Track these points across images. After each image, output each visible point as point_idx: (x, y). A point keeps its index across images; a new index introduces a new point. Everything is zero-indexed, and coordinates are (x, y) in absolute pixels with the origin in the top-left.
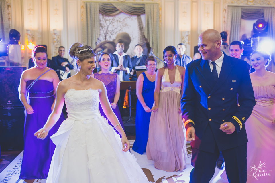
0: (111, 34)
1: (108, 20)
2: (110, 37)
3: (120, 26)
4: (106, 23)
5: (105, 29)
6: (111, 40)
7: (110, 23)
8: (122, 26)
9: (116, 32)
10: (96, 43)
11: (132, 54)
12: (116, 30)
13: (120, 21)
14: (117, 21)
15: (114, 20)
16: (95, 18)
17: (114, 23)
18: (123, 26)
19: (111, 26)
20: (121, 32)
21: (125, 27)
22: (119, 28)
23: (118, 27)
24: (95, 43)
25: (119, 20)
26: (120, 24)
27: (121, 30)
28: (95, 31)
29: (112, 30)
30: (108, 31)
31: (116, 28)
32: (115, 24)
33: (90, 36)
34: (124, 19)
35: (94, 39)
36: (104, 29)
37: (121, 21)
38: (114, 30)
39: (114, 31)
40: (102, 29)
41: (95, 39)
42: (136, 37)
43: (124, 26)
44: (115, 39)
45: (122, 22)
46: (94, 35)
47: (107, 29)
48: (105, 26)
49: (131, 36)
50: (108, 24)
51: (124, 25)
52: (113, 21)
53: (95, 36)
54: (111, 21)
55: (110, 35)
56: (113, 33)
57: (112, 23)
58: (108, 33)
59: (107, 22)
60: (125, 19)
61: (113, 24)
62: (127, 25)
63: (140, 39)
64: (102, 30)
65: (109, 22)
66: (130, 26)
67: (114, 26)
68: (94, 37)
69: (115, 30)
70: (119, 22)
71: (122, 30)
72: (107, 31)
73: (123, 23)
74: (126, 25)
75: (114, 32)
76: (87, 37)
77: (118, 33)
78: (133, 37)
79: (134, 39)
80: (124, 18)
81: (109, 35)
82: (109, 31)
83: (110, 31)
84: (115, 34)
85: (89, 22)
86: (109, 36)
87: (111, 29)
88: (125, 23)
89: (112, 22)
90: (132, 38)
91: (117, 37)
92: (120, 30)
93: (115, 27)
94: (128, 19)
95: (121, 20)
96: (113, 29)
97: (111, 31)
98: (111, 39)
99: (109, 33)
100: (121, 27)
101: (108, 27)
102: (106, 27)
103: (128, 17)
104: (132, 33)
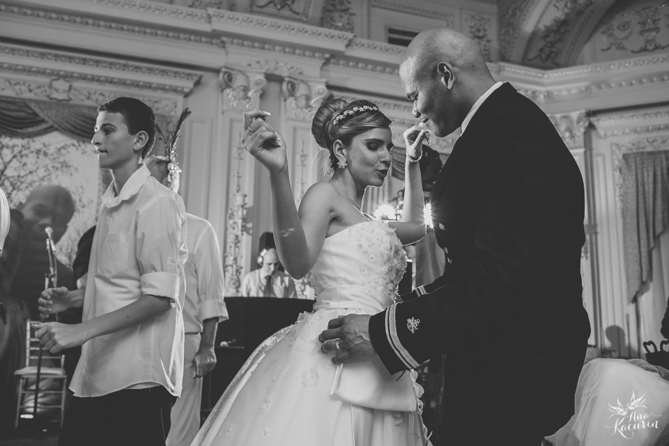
0: (14, 187)
1: (7, 147)
3: (46, 166)
7: (15, 157)
8: (50, 167)
9: (31, 184)
12: (30, 178)
13: (45, 154)
14: (38, 152)
15: (29, 148)
17: (26, 155)
18: (53, 167)
19: (15, 163)
20: (45, 183)
21: (59, 172)
22: (41, 173)
23: (38, 168)
25: (44, 149)
26: (44, 161)
27: (46, 179)
29: (19, 176)
30: (4, 178)
31: (31, 172)
32: (31, 160)
34: (60, 149)
37: (50, 152)
38: (23, 177)
39: (22, 180)
42: (92, 202)
43: (57, 169)
45: (52, 155)
47: (3, 172)
49: (75, 197)
50: (7, 158)
51: (56, 165)
52: (25, 152)
54: (17, 150)
55: (11, 188)
56: (19, 184)
57: (22, 156)
58: (3, 184)
59: (6, 152)
60: (63, 148)
61: (24, 160)
62: (68, 166)
65: (13, 151)
66: (76, 169)
67: (25, 164)
69: (26, 175)
70: (41, 156)
71: (50, 180)
73: (54, 159)
74: (62, 167)
75: (22, 183)
78: (80, 201)
79: (83, 207)
80: (59, 146)
81: (7, 189)
82: (7, 178)
84: (27, 188)
87: (15, 174)
88: (61, 159)
89: (20, 152)
90: (78, 205)
91: (30, 198)
92: (43, 179)
93: (30, 167)
94: (72, 149)
95: (51, 150)
96: (23, 173)
97: (13, 177)
100: (47, 170)
101: (6, 165)
103: (73, 145)
104: (80, 190)
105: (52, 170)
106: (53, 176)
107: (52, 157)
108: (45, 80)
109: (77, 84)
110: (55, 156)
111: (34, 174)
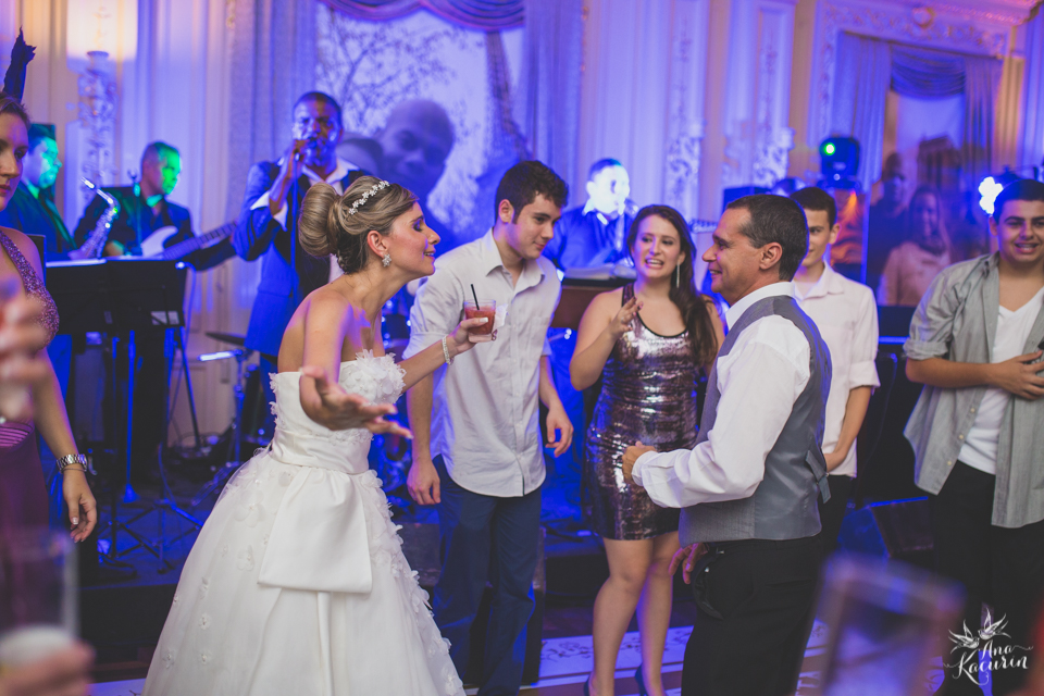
0: (368, 103)
1: (353, 37)
2: (361, 118)
3: (410, 68)
4: (345, 49)
5: (338, 75)
6: (366, 132)
7: (365, 52)
8: (416, 70)
9: (390, 98)
11: (454, 201)
12: (389, 88)
13: (408, 48)
14: (397, 44)
15: (383, 38)
17: (381, 50)
18: (421, 70)
19: (366, 64)
20: (411, 96)
21: (429, 79)
22: (404, 79)
23: (399, 72)
25: (406, 40)
26: (407, 59)
27: (413, 88)
29: (373, 85)
30: (351, 88)
31: (390, 79)
32: (388, 57)
33: (264, 100)
34: (428, 41)
36: (332, 76)
37: (414, 45)
38: (380, 86)
39: (379, 90)
40: (326, 74)
42: (477, 126)
43: (424, 72)
44: (382, 125)
45: (418, 50)
47: (349, 77)
48: (339, 64)
49: (454, 119)
50: (355, 55)
51: (427, 67)
52: (378, 45)
54: (367, 41)
55: (362, 105)
56: (374, 97)
57: (375, 52)
58: (350, 99)
59: (352, 44)
60: (434, 37)
61: (379, 58)
62: (441, 69)
63: (495, 139)
64: (324, 79)
65: (361, 44)
66: (454, 74)
67: (380, 66)
69: (383, 83)
70: (403, 52)
71: (417, 91)
72: (345, 89)
73: (421, 57)
74: (433, 69)
75: (378, 95)
76: (254, 105)
77: (398, 98)
78: (462, 125)
79: (466, 134)
80: (427, 34)
81: (355, 106)
82: (357, 88)
83: (364, 90)
84: (385, 103)
86: (354, 112)
87: (368, 81)
88: (431, 57)
89: (372, 44)
90: (459, 131)
91: (390, 120)
92: (406, 89)
93: (388, 70)
94: (446, 40)
95: (417, 42)
96: (378, 80)
97: (365, 86)
98: (365, 125)
99: (357, 97)
100: (412, 75)
101: (354, 67)
102: (345, 70)
103: (446, 34)
104: (461, 108)
105: (420, 75)
106: (421, 85)
107: (418, 54)
110: (422, 51)
111: (394, 81)
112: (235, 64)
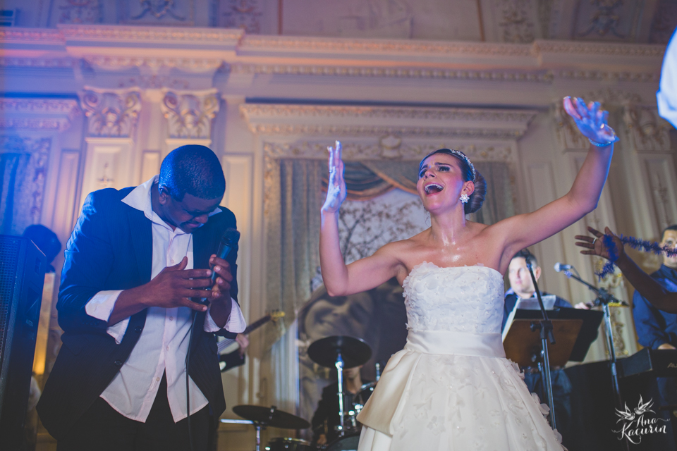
0: (362, 255)
1: (349, 212)
3: (391, 229)
4: (344, 221)
7: (357, 222)
8: (394, 229)
10: (311, 283)
12: (376, 244)
13: (388, 216)
14: (380, 214)
15: (370, 211)
16: (308, 204)
17: (369, 219)
18: (398, 229)
19: (359, 229)
22: (387, 236)
23: (382, 232)
24: (308, 282)
25: (386, 211)
26: (388, 223)
28: (309, 244)
29: (365, 242)
30: (349, 246)
31: (376, 237)
32: (374, 223)
33: (291, 258)
34: (401, 210)
35: (307, 268)
38: (369, 243)
39: (369, 246)
41: (310, 269)
43: (402, 231)
45: (394, 216)
46: (306, 257)
47: (348, 239)
50: (351, 224)
51: (402, 227)
52: (367, 216)
53: (310, 260)
54: (358, 214)
56: (366, 250)
57: (365, 221)
58: (350, 252)
59: (348, 217)
60: (405, 207)
61: (368, 224)
65: (355, 217)
67: (369, 229)
68: (307, 263)
69: (372, 241)
70: (384, 219)
72: (346, 247)
73: (397, 220)
74: (407, 228)
75: (369, 249)
76: (283, 263)
80: (401, 205)
81: (354, 257)
82: (354, 245)
83: (358, 246)
85: (289, 217)
87: (361, 240)
88: (405, 220)
89: (362, 216)
93: (375, 231)
94: (414, 208)
95: (393, 212)
96: (368, 239)
97: (359, 244)
99: (354, 251)
100: (392, 233)
101: (350, 232)
102: (345, 234)
103: (414, 203)
105: (397, 233)
107: (395, 219)
108: (374, 139)
109: (406, 140)
110: (398, 217)
111: (380, 238)
112: (270, 238)
